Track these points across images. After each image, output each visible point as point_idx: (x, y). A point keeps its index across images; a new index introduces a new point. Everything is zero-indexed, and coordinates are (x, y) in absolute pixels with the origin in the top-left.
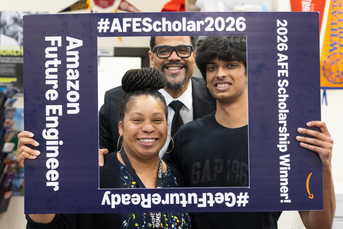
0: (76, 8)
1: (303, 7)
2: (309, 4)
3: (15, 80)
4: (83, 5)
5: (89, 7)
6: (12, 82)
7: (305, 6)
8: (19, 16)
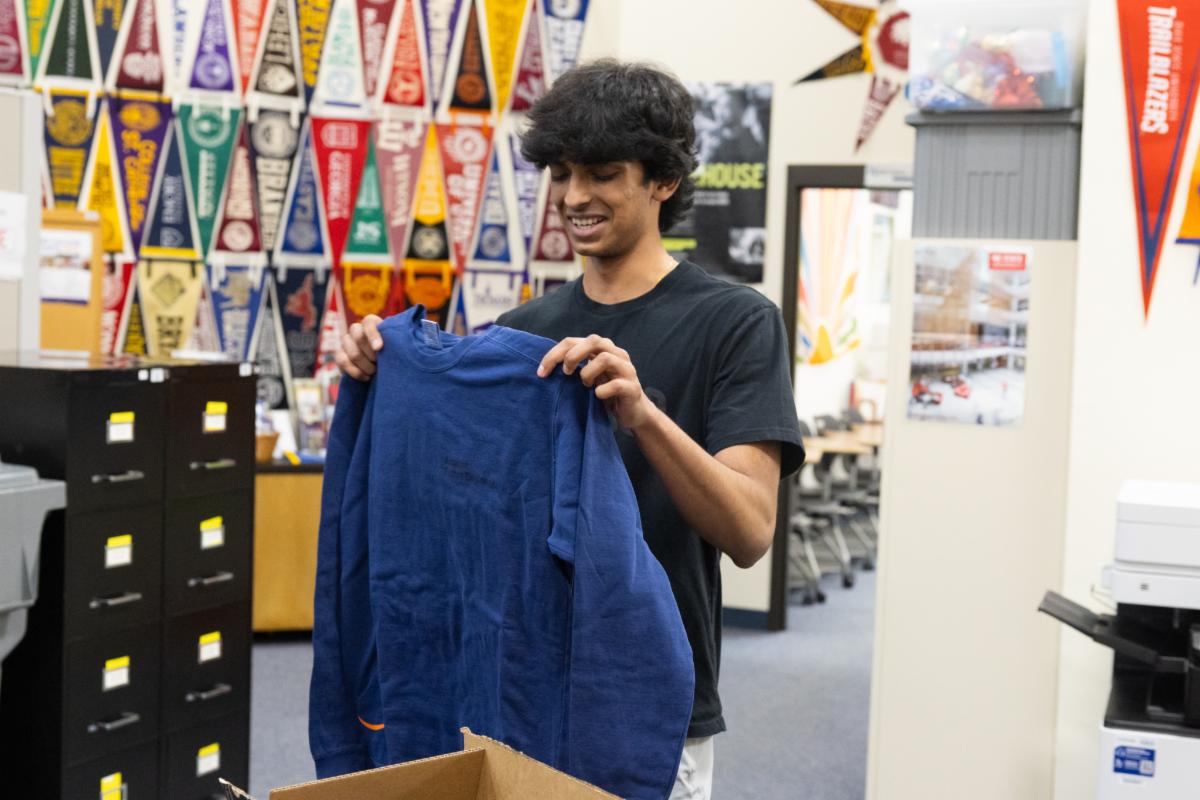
0: (838, 71)
1: (1152, 30)
2: (1169, 23)
3: (691, 244)
4: (854, 62)
5: (868, 67)
6: (686, 251)
7: (1157, 27)
8: (706, 92)
